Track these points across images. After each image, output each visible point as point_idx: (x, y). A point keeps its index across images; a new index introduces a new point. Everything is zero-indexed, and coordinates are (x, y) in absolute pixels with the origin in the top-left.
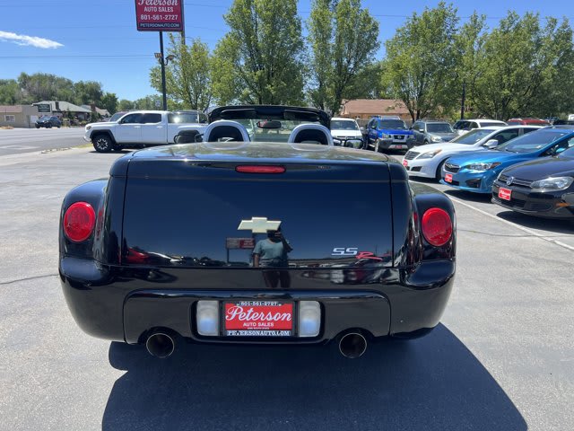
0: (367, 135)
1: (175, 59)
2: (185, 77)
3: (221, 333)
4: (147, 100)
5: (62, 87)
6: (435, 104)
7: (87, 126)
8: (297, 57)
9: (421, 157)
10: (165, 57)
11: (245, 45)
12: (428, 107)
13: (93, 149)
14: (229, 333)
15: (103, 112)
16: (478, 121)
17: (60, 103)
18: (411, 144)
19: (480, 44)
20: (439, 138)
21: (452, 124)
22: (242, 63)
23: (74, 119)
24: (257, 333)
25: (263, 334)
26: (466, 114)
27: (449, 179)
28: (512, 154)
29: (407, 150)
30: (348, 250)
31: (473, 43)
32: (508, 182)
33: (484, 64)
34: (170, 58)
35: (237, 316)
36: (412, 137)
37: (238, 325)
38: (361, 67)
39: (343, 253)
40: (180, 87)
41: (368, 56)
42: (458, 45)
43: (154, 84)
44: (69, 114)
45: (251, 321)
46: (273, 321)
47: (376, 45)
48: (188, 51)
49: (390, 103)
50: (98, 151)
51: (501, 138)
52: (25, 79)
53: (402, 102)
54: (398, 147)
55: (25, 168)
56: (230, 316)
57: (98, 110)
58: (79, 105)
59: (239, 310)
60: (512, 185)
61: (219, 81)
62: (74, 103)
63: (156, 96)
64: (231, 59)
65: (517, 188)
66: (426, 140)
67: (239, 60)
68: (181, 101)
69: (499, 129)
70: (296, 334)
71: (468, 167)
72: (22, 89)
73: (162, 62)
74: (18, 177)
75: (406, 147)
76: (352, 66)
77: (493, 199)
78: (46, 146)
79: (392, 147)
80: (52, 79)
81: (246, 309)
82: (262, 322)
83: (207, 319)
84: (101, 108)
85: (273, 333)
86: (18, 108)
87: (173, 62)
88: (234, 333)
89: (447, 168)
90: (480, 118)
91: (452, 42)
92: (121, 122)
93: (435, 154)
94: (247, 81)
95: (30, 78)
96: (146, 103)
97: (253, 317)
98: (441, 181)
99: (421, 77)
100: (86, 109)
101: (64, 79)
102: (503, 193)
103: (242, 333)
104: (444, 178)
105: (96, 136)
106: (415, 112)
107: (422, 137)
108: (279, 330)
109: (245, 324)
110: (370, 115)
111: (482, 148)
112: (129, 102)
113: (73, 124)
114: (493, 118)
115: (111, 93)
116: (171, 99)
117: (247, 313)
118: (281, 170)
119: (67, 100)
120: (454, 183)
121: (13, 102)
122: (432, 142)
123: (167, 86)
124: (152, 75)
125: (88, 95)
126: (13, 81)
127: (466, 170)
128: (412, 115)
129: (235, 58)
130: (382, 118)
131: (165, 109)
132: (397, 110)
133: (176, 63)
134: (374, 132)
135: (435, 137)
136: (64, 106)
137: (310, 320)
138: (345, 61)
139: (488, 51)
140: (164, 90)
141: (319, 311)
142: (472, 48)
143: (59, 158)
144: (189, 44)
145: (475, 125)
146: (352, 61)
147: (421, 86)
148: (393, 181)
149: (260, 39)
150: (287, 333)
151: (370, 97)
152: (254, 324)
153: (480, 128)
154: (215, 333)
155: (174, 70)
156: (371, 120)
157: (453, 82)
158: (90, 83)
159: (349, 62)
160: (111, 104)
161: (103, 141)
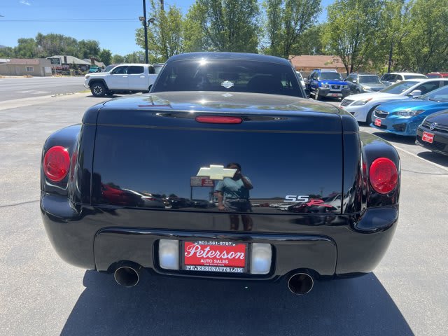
0: (309, 85)
1: (155, 22)
2: (163, 36)
3: (180, 267)
4: (134, 55)
5: (69, 44)
6: (367, 60)
7: (86, 75)
8: (253, 20)
9: (355, 104)
10: (147, 20)
11: (211, 10)
12: (360, 62)
13: (91, 94)
14: (188, 268)
15: (100, 65)
16: (403, 74)
17: (68, 57)
18: (346, 93)
19: (407, 9)
20: (369, 88)
21: (380, 76)
22: (209, 25)
23: (78, 70)
24: (214, 269)
25: (218, 270)
26: (392, 68)
27: (378, 123)
28: (433, 103)
29: (342, 98)
30: (299, 197)
31: (401, 8)
32: (432, 128)
33: (410, 26)
34: (151, 21)
35: (195, 253)
36: (346, 87)
37: (196, 261)
38: (306, 29)
39: (294, 200)
40: (159, 44)
41: (312, 19)
42: (388, 9)
43: (139, 42)
44: (74, 66)
45: (208, 258)
46: (227, 259)
47: (319, 10)
48: (166, 15)
49: (328, 59)
50: (95, 96)
51: (424, 89)
52: (41, 38)
53: (339, 58)
54: (335, 95)
55: (38, 109)
56: (189, 253)
57: (96, 63)
58: (82, 59)
59: (197, 248)
60: (435, 130)
61: (190, 40)
62: (78, 57)
63: (141, 52)
64: (200, 22)
65: (439, 133)
66: (358, 90)
67: (206, 22)
68: (160, 56)
69: (422, 81)
70: (249, 271)
71: (395, 113)
72: (39, 46)
73: (145, 24)
74: (32, 116)
75: (341, 95)
76: (298, 28)
77: (417, 142)
78: (55, 91)
79: (329, 95)
80: (61, 38)
81: (203, 248)
82: (217, 259)
83: (168, 255)
84: (99, 61)
85: (228, 270)
86: (35, 61)
87: (154, 24)
88: (192, 268)
89: (377, 114)
90: (404, 71)
91: (384, 7)
92: (112, 73)
93: (366, 102)
94: (212, 40)
95: (44, 38)
96: (133, 58)
97: (209, 255)
98: (371, 124)
99: (355, 36)
100: (87, 62)
101: (70, 38)
102: (426, 136)
103: (199, 268)
104: (374, 123)
105: (93, 83)
106: (350, 66)
107: (355, 86)
108: (234, 267)
109: (202, 261)
110: (312, 69)
111: (407, 97)
112: (120, 57)
113: (77, 74)
114: (415, 72)
115: (107, 50)
116: (152, 54)
117: (204, 251)
118: (238, 120)
119: (72, 55)
120: (382, 127)
121: (33, 56)
122: (363, 92)
123: (149, 44)
124: (138, 35)
125: (88, 51)
126: (32, 40)
127: (394, 116)
128: (347, 69)
129: (203, 20)
130: (323, 71)
131: (147, 62)
132: (335, 65)
133: (157, 26)
134: (315, 83)
135: (366, 87)
136: (71, 59)
137: (261, 260)
138: (293, 23)
139: (413, 15)
140: (146, 47)
141: (270, 251)
142: (399, 12)
143: (65, 101)
144: (167, 9)
145: (400, 77)
146: (299, 23)
147: (356, 45)
148: (345, 133)
149: (223, 5)
150: (240, 270)
151: (312, 54)
152: (211, 261)
153: (404, 80)
154: (176, 267)
155: (155, 31)
156: (313, 72)
157: (382, 41)
158: (90, 42)
159: (296, 24)
160: (106, 58)
161: (99, 87)
